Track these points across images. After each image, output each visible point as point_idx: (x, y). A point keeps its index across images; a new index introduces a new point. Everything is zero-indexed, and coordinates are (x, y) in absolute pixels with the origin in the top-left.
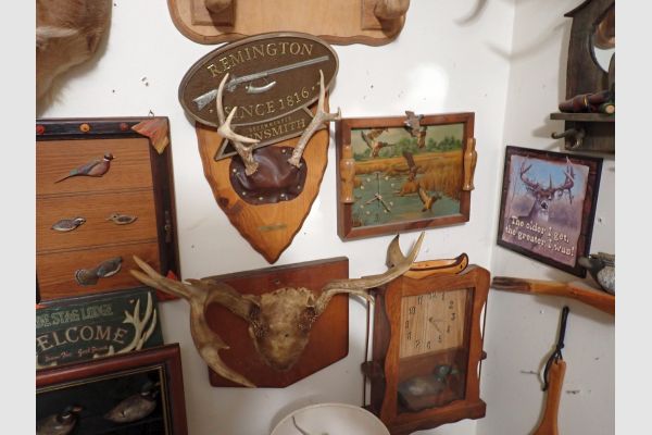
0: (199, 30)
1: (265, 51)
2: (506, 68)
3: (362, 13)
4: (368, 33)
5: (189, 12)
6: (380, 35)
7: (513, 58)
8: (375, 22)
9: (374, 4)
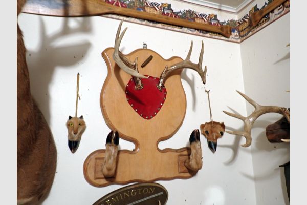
0: (97, 182)
1: (130, 194)
2: (252, 184)
3: (178, 165)
4: (182, 175)
5: (93, 173)
6: (188, 175)
7: (255, 179)
8: (185, 169)
9: (184, 160)
